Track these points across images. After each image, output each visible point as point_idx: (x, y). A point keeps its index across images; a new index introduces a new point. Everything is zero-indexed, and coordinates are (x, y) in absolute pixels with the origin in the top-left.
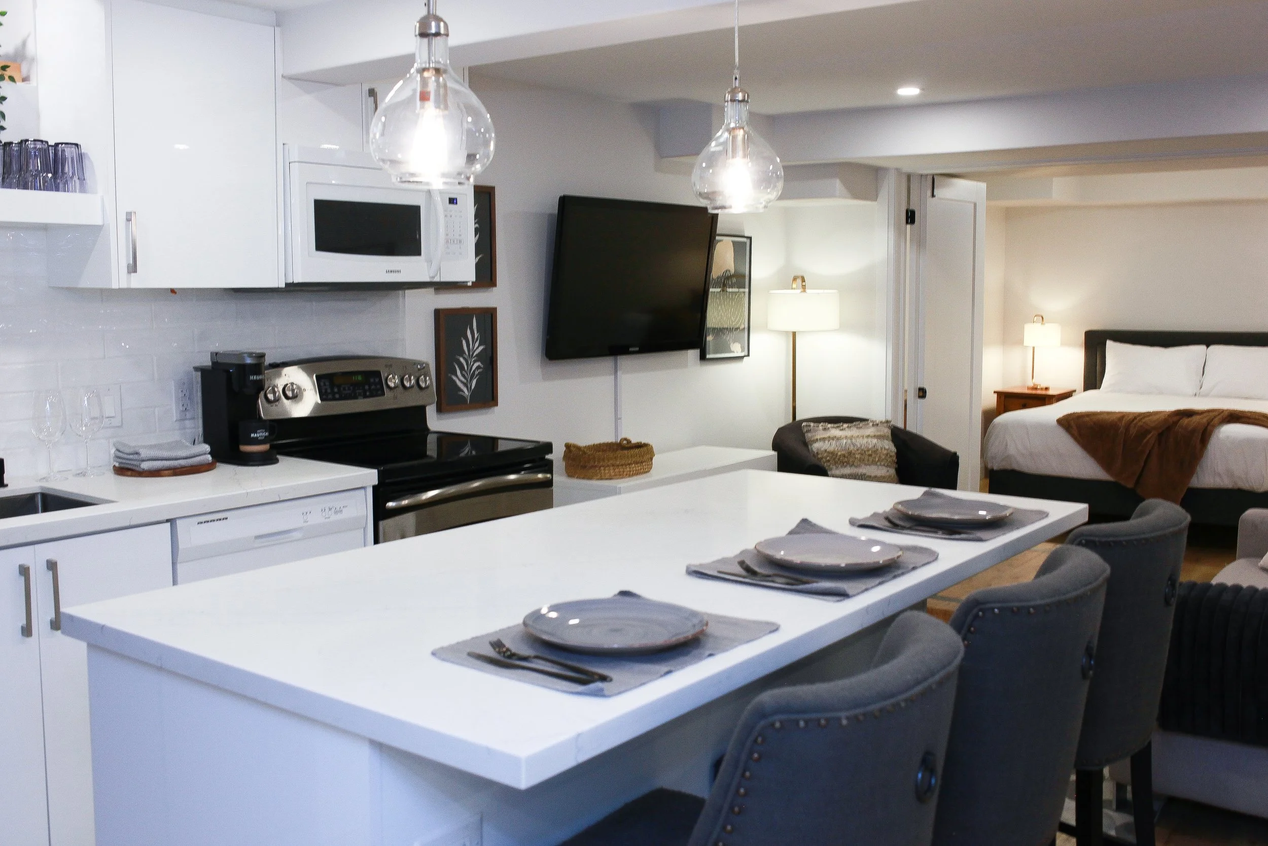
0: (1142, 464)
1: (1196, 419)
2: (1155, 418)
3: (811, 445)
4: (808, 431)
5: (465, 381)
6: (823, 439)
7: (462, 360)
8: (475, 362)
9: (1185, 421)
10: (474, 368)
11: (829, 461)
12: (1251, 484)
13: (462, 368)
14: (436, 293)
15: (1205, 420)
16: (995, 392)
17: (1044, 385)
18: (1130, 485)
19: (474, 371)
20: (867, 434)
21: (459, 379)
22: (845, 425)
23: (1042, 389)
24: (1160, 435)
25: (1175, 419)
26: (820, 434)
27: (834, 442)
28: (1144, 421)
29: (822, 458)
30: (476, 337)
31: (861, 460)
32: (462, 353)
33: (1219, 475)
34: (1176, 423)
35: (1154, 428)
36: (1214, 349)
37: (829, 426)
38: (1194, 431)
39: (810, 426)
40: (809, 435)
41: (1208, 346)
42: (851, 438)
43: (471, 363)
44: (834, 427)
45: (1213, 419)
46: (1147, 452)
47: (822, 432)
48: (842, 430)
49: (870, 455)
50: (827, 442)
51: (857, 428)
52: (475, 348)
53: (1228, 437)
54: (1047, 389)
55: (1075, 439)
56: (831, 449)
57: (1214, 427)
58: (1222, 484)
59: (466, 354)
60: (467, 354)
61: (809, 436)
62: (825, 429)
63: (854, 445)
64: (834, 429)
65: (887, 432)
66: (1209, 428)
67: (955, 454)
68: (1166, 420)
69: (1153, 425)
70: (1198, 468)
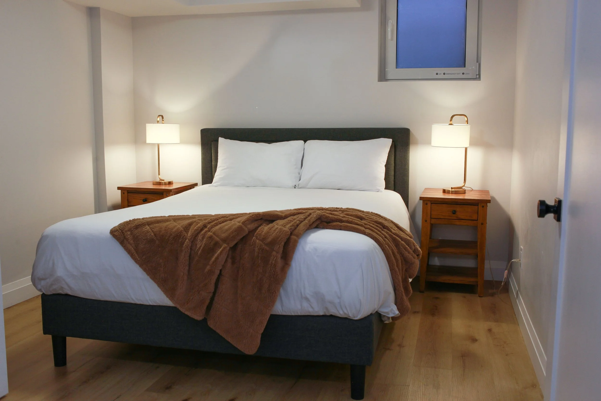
0: (212, 288)
1: (278, 225)
2: (227, 225)
9: (265, 228)
12: (346, 312)
15: (287, 229)
16: (119, 188)
17: (167, 180)
18: (198, 317)
23: (165, 184)
24: (234, 248)
25: (252, 226)
28: (214, 229)
33: (307, 299)
34: (252, 232)
35: (225, 240)
36: (313, 144)
38: (273, 243)
41: (305, 141)
45: (298, 225)
46: (217, 272)
53: (316, 249)
54: (170, 183)
55: (132, 256)
57: (299, 236)
58: (311, 310)
66: (293, 237)
68: (239, 229)
69: (224, 235)
70: (282, 291)
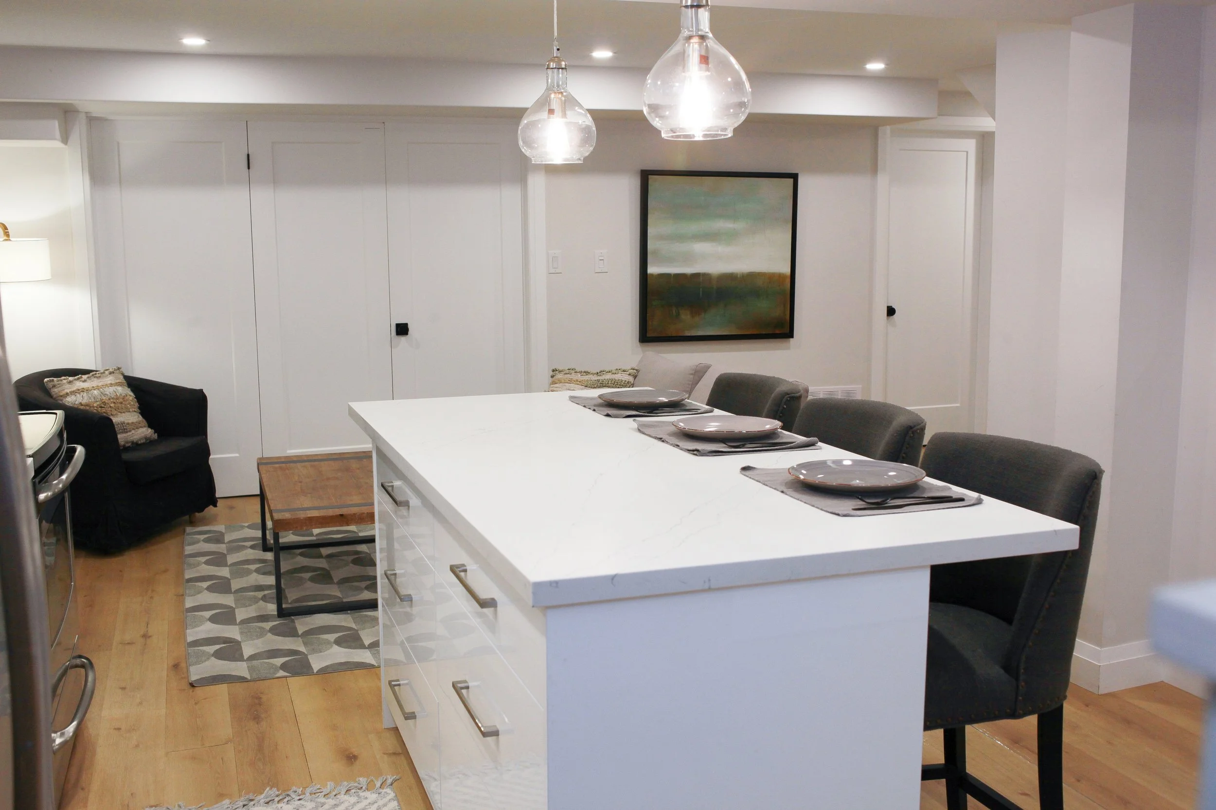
3: (62, 400)
4: (54, 386)
6: (73, 393)
20: (109, 382)
22: (85, 377)
26: (68, 389)
27: (85, 394)
37: (71, 378)
39: (53, 380)
40: (56, 390)
42: (98, 388)
44: (75, 380)
47: (68, 386)
49: (121, 403)
50: (77, 395)
51: (96, 378)
56: (85, 401)
61: (54, 391)
62: (70, 382)
63: (105, 395)
65: (121, 379)
67: (201, 391)
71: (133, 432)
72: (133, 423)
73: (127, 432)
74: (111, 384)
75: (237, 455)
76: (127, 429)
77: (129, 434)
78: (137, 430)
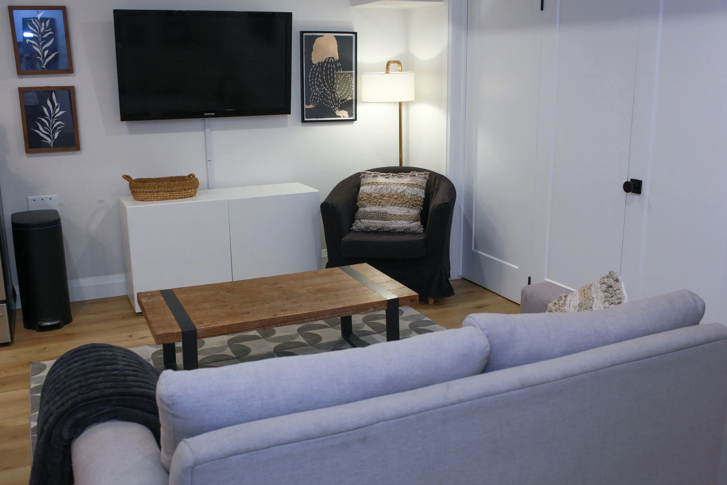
3: (360, 188)
4: (364, 179)
5: (48, 134)
6: (369, 184)
7: (43, 120)
8: (57, 121)
10: (55, 125)
11: (365, 200)
13: (43, 124)
14: (19, 78)
19: (56, 128)
20: (403, 182)
21: (42, 132)
26: (370, 180)
27: (375, 186)
29: (362, 197)
30: (56, 105)
31: (388, 202)
32: (44, 115)
37: (380, 174)
39: (366, 173)
40: (363, 181)
42: (389, 184)
43: (52, 122)
44: (383, 175)
47: (371, 178)
48: (387, 178)
50: (370, 186)
51: (398, 177)
52: (56, 112)
59: (47, 116)
60: (49, 116)
63: (387, 190)
64: (381, 177)
71: (393, 221)
72: (395, 215)
73: (386, 220)
74: (403, 184)
75: (517, 268)
76: (385, 218)
77: (387, 222)
78: (397, 221)
